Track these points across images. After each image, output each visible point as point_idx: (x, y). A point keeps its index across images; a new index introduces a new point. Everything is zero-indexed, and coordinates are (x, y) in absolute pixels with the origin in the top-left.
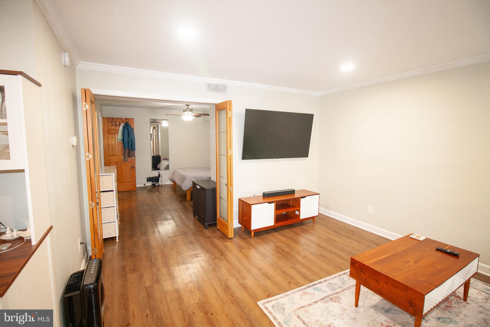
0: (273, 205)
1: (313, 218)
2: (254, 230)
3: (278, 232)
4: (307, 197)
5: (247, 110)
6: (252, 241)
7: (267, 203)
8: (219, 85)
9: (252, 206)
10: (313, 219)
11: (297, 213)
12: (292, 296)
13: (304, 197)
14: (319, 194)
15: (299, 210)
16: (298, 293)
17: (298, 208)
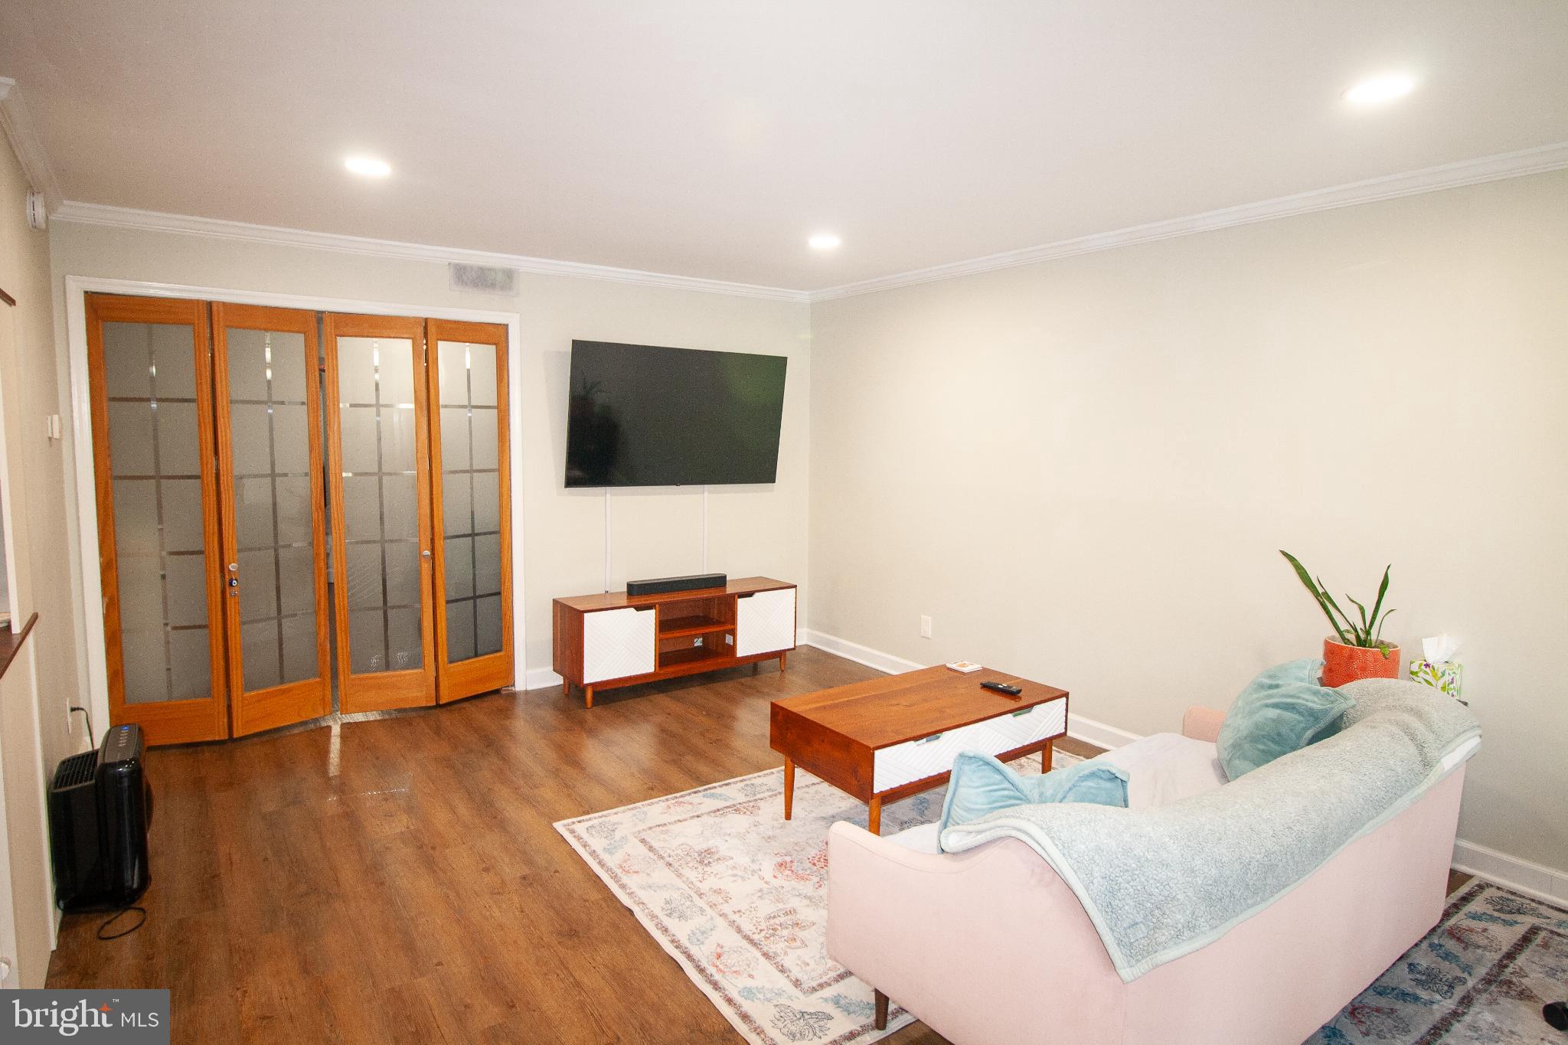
0: (651, 615)
1: (779, 654)
2: (593, 685)
3: (669, 693)
4: (757, 595)
5: (576, 344)
6: (589, 716)
7: (633, 609)
8: (490, 270)
9: (586, 615)
10: (780, 660)
11: (729, 639)
12: (645, 809)
13: (750, 594)
14: (795, 586)
15: (733, 632)
16: (663, 804)
17: (729, 627)
